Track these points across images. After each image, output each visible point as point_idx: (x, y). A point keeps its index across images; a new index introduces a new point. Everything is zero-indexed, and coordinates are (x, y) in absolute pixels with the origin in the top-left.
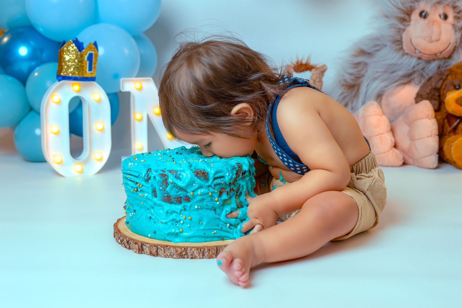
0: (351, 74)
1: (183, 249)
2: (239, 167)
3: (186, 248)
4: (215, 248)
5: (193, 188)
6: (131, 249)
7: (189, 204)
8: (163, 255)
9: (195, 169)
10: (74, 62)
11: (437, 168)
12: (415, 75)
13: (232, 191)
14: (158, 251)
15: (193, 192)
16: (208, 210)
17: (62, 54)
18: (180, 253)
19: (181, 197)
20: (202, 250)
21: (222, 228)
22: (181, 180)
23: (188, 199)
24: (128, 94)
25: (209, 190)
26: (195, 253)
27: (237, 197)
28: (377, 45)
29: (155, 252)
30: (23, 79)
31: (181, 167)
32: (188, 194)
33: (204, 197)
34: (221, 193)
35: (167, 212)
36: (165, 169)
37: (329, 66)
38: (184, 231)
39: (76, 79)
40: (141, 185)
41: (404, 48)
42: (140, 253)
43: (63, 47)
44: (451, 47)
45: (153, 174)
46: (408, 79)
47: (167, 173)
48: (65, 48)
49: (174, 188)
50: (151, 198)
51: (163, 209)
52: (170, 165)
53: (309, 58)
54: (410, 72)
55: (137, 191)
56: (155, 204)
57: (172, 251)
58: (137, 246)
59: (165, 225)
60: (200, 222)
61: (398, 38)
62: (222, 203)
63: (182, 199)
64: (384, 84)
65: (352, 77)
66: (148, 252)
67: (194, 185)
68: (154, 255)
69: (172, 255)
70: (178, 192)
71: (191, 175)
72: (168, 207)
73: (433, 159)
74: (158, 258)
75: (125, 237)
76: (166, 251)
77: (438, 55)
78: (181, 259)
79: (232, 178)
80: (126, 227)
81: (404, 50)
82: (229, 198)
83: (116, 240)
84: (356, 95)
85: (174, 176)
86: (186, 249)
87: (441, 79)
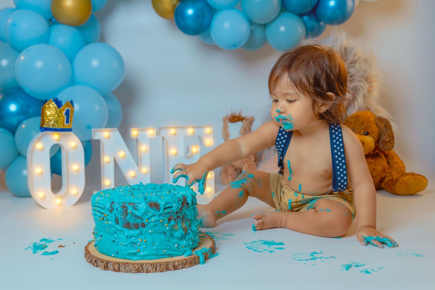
1: (140, 265)
2: (184, 199)
3: (142, 264)
4: (165, 264)
5: (148, 217)
6: (98, 267)
7: (144, 229)
8: (124, 271)
9: (149, 201)
10: (54, 116)
13: (178, 217)
14: (120, 267)
15: (148, 219)
16: (160, 234)
17: (44, 110)
18: (137, 269)
19: (138, 224)
20: (155, 265)
21: (171, 247)
22: (138, 211)
23: (144, 226)
25: (160, 217)
26: (149, 268)
27: (183, 222)
29: (118, 268)
30: (13, 130)
31: (138, 200)
32: (144, 221)
33: (157, 223)
34: (170, 220)
35: (127, 237)
36: (126, 202)
37: (255, 117)
38: (141, 251)
39: (56, 130)
40: (106, 215)
42: (105, 270)
43: (45, 105)
45: (116, 206)
47: (127, 205)
48: (47, 106)
49: (133, 217)
50: (114, 226)
51: (124, 234)
52: (129, 199)
55: (103, 219)
56: (118, 230)
57: (131, 267)
58: (103, 264)
59: (126, 247)
60: (153, 243)
62: (170, 228)
63: (139, 225)
66: (112, 269)
67: (148, 214)
68: (116, 271)
69: (131, 270)
70: (135, 220)
71: (145, 206)
72: (128, 232)
74: (120, 273)
75: (94, 257)
76: (126, 268)
78: (138, 274)
79: (178, 207)
80: (94, 248)
82: (176, 223)
83: (87, 259)
85: (133, 207)
86: (142, 265)
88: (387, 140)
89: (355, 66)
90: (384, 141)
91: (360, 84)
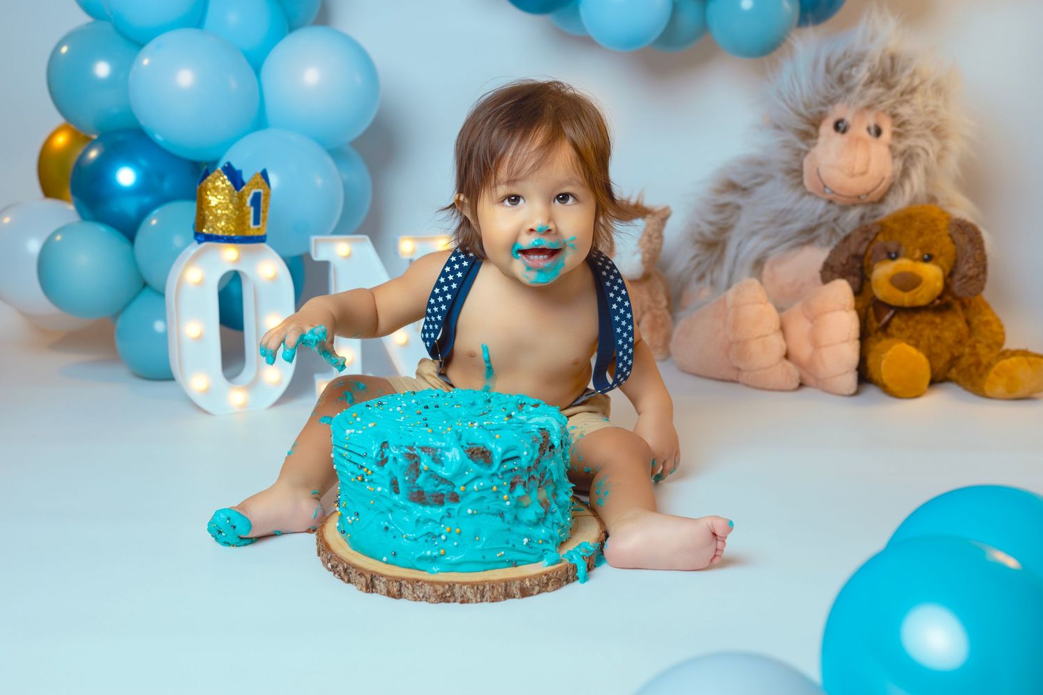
0: (711, 223)
1: (447, 587)
2: (544, 437)
3: (451, 584)
4: (503, 584)
5: (465, 480)
6: (352, 583)
7: (456, 507)
8: (410, 598)
9: (468, 444)
10: (227, 208)
11: (857, 393)
12: (822, 231)
13: (532, 480)
14: (403, 589)
15: (465, 485)
16: (490, 516)
17: (204, 194)
18: (442, 594)
19: (443, 495)
20: (481, 588)
21: (514, 546)
22: (443, 466)
23: (455, 498)
24: (325, 265)
25: (492, 481)
26: (469, 594)
27: (540, 489)
28: (757, 176)
29: (397, 590)
30: (128, 230)
31: (444, 441)
32: (456, 490)
33: (484, 494)
34: (513, 485)
35: (418, 521)
36: (414, 443)
37: (674, 208)
38: (447, 553)
39: (229, 240)
40: (370, 472)
41: (806, 182)
42: (369, 592)
43: (205, 181)
44: (884, 185)
45: (392, 452)
46: (809, 235)
47: (418, 452)
48: (210, 185)
49: (431, 480)
50: (388, 495)
51: (409, 514)
52: (423, 437)
53: (641, 195)
54: (815, 223)
55: (363, 480)
56: (396, 505)
57: (427, 590)
58: (363, 580)
59: (413, 543)
60: (476, 536)
61: (796, 165)
62: (514, 503)
63: (446, 497)
64: (767, 243)
65: (713, 229)
66: (385, 591)
67: (467, 473)
68: (394, 597)
69: (428, 597)
70: (437, 486)
71: (461, 456)
72: (419, 511)
73: (850, 380)
74: (402, 601)
75: (341, 560)
76: (415, 590)
77: (863, 197)
78: (443, 605)
79: (532, 459)
80: (338, 535)
81: (804, 187)
82: (526, 492)
83: (323, 562)
84: (720, 260)
85: (431, 457)
86: (452, 586)
87: (866, 239)
88: (971, 273)
89: (914, 101)
90: (965, 276)
91: (922, 142)
